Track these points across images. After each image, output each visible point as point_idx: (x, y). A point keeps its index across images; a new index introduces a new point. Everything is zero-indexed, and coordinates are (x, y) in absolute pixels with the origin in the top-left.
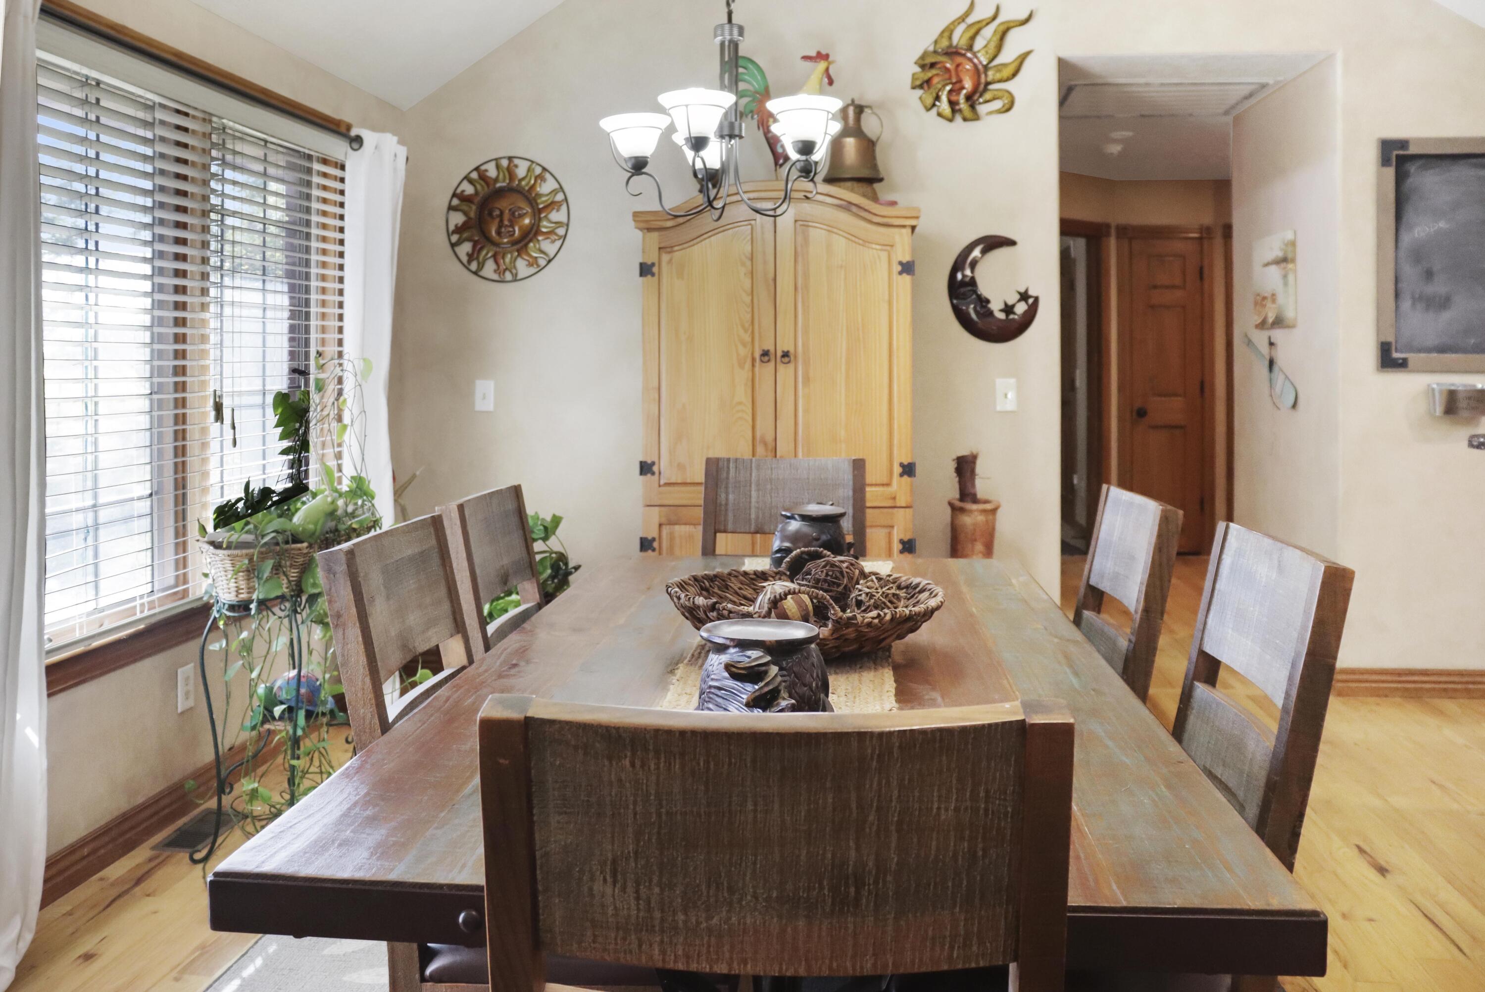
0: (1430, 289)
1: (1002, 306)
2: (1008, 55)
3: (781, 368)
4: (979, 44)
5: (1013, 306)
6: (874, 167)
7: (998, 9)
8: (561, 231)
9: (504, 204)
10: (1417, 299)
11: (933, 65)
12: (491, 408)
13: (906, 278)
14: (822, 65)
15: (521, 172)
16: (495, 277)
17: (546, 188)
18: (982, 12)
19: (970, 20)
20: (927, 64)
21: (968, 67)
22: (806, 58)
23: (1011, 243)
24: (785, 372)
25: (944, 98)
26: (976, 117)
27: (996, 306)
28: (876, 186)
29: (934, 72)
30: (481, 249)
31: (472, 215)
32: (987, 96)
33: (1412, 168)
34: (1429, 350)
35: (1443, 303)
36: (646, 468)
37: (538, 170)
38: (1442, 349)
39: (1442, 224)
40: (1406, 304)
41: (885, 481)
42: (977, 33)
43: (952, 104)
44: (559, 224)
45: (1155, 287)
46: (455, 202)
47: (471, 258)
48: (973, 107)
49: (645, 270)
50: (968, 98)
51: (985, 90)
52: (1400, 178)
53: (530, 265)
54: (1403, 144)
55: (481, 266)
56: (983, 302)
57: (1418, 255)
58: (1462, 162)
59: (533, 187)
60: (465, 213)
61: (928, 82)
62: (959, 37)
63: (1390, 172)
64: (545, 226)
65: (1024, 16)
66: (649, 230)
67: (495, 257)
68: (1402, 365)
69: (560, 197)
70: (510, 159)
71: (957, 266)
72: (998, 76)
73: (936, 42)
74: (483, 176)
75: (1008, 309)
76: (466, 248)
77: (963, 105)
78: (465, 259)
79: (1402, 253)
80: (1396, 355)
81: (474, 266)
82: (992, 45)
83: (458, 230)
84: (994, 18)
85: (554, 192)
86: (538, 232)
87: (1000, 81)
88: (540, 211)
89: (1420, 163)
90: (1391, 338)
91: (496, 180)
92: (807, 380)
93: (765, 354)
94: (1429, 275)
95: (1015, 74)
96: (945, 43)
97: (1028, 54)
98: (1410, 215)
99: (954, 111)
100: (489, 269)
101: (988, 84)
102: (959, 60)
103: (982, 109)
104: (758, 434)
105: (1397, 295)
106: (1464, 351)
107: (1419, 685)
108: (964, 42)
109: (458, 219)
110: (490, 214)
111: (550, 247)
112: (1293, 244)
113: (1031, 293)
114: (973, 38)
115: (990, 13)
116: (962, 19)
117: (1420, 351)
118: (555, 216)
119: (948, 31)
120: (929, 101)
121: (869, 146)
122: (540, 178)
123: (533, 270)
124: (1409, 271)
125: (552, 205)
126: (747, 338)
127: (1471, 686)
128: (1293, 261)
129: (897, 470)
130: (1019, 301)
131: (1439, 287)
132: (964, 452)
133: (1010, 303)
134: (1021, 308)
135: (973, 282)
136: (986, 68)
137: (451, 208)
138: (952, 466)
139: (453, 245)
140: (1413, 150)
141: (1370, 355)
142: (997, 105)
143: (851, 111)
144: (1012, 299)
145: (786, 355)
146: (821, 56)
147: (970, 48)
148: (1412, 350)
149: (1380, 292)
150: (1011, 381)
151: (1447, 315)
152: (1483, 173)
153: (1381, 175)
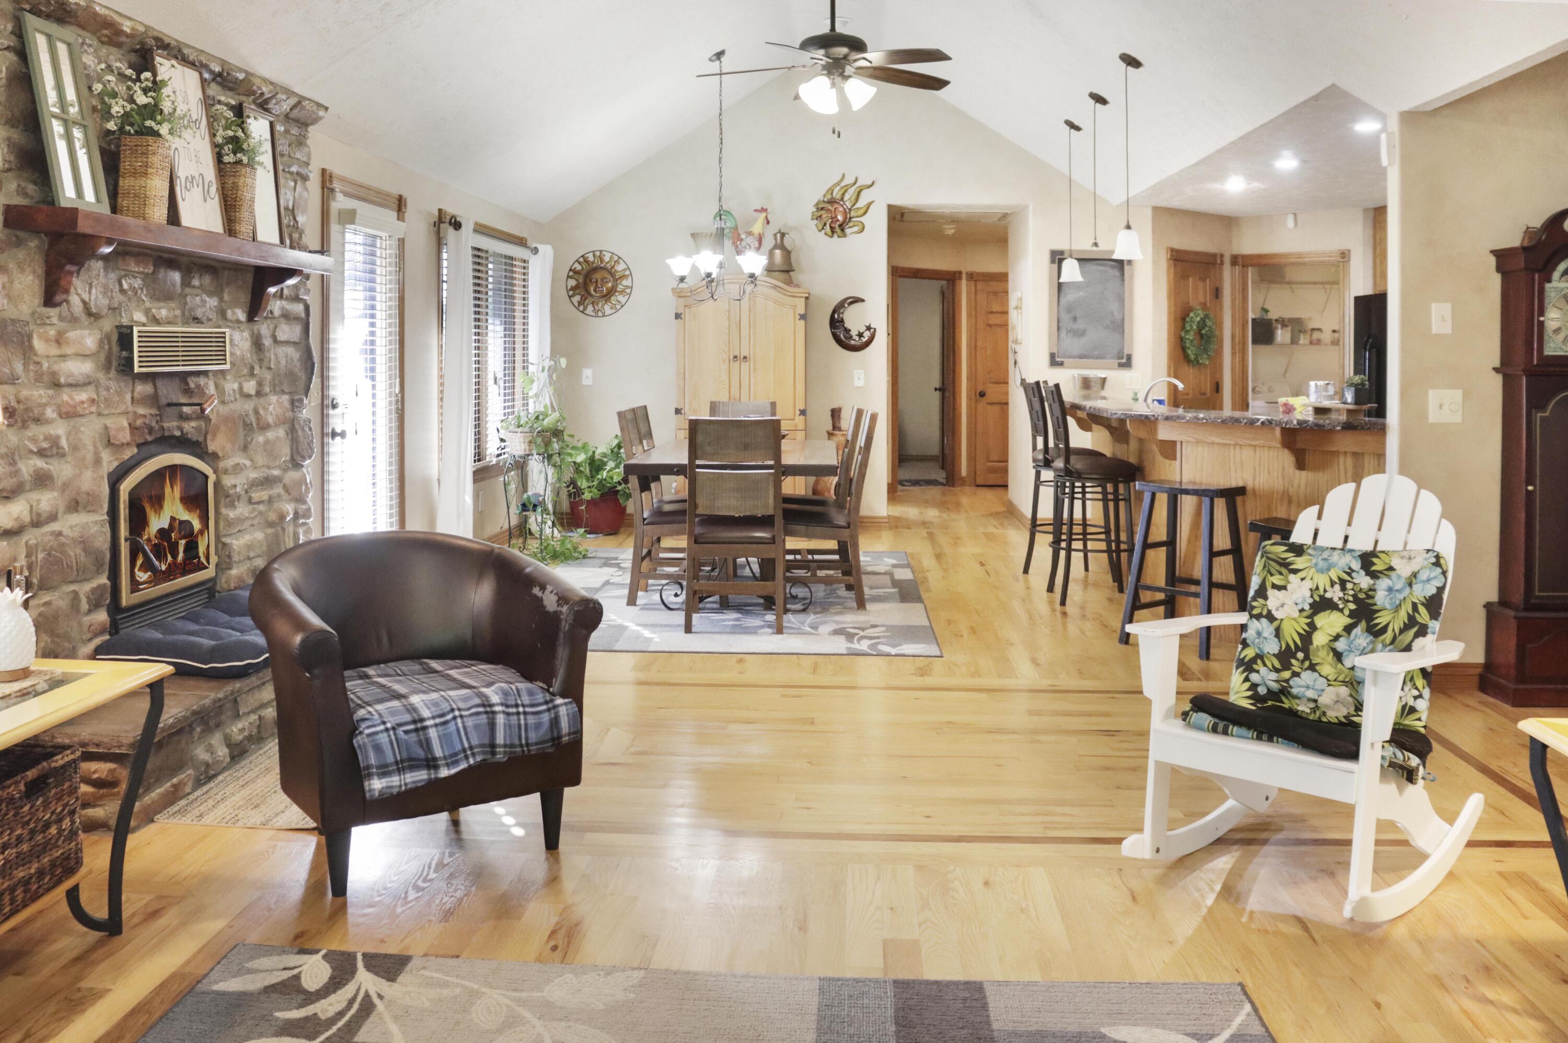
0: (1075, 326)
1: (857, 333)
2: (862, 203)
3: (743, 364)
4: (847, 197)
5: (863, 333)
6: (790, 264)
7: (856, 179)
8: (628, 291)
9: (598, 276)
10: (1069, 331)
11: (822, 209)
12: (590, 383)
13: (803, 322)
14: (764, 215)
15: (607, 259)
16: (593, 314)
17: (620, 267)
18: (849, 180)
19: (843, 184)
20: (820, 208)
21: (841, 209)
22: (756, 211)
23: (863, 301)
24: (745, 366)
25: (828, 226)
26: (845, 236)
27: (854, 333)
28: (791, 273)
29: (823, 212)
30: (586, 299)
31: (581, 281)
32: (851, 224)
34: (1074, 357)
35: (1082, 333)
36: (678, 411)
37: (616, 258)
38: (1081, 357)
39: (1081, 294)
40: (1063, 334)
41: (792, 417)
42: (846, 191)
43: (831, 228)
44: (627, 287)
45: (992, 312)
46: (571, 273)
47: (580, 303)
48: (843, 230)
49: (678, 316)
50: (840, 226)
51: (850, 221)
53: (612, 308)
55: (585, 308)
56: (847, 331)
57: (1069, 309)
58: (1091, 262)
59: (613, 267)
60: (577, 280)
61: (820, 216)
62: (837, 194)
63: (1053, 269)
64: (620, 288)
65: (870, 183)
66: (680, 297)
67: (593, 303)
68: (1061, 364)
69: (627, 273)
70: (601, 251)
71: (834, 312)
72: (856, 214)
73: (824, 196)
74: (586, 261)
75: (860, 335)
76: (577, 298)
77: (838, 230)
78: (576, 304)
79: (1061, 307)
80: (1057, 359)
81: (581, 308)
82: (853, 198)
83: (573, 289)
84: (855, 184)
85: (625, 270)
86: (616, 291)
87: (857, 217)
88: (617, 280)
90: (1055, 351)
91: (593, 262)
92: (755, 369)
93: (735, 357)
94: (1075, 319)
95: (865, 213)
96: (829, 197)
97: (872, 202)
98: (1066, 289)
99: (833, 232)
100: (590, 309)
101: (851, 218)
102: (836, 206)
103: (848, 231)
104: (732, 395)
105: (1059, 328)
106: (1091, 357)
108: (839, 197)
109: (572, 283)
110: (591, 281)
111: (622, 299)
112: (1021, 299)
113: (872, 326)
114: (843, 194)
115: (852, 181)
116: (838, 184)
117: (1069, 357)
118: (625, 282)
119: (831, 190)
120: (820, 227)
121: (787, 253)
122: (617, 262)
123: (613, 311)
124: (1066, 318)
125: (624, 277)
126: (727, 350)
128: (1021, 308)
129: (798, 412)
130: (866, 330)
131: (1080, 325)
132: (835, 406)
133: (861, 331)
134: (867, 335)
135: (842, 321)
136: (850, 210)
137: (568, 277)
138: (830, 413)
139: (570, 297)
140: (1067, 256)
141: (1046, 360)
142: (856, 229)
143: (778, 236)
144: (862, 329)
145: (745, 358)
146: (764, 210)
147: (842, 199)
148: (1065, 357)
149: (1050, 327)
150: (861, 371)
151: (1084, 340)
152: (1102, 268)
153: (1050, 268)
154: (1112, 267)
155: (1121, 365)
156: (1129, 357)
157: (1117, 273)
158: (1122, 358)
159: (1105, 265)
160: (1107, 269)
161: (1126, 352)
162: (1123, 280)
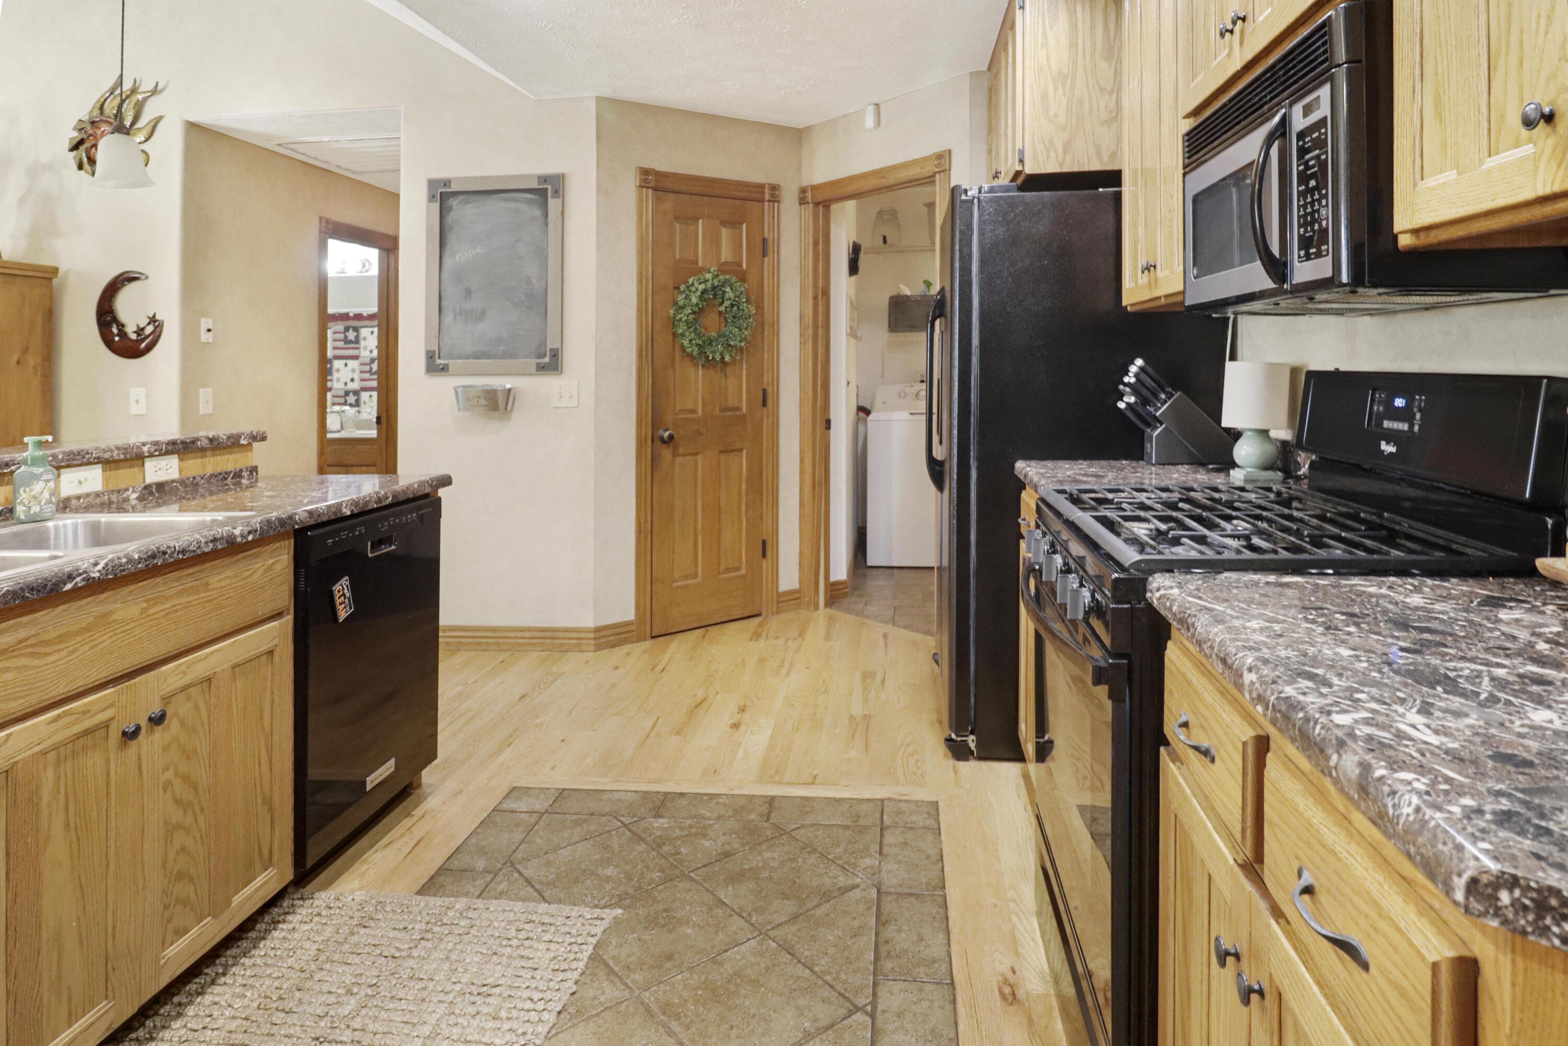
0: (469, 305)
1: (135, 329)
2: (145, 120)
4: (124, 112)
5: (143, 329)
7: (137, 83)
10: (458, 314)
19: (119, 91)
23: (145, 277)
27: (130, 330)
33: (454, 202)
34: (467, 357)
35: (481, 316)
38: (477, 356)
39: (479, 250)
40: (448, 319)
52: (443, 213)
54: (447, 183)
56: (121, 326)
57: (460, 276)
58: (496, 196)
62: (108, 107)
63: (436, 206)
65: (155, 87)
68: (444, 369)
71: (103, 297)
73: (90, 112)
75: (140, 332)
79: (445, 275)
80: (438, 361)
82: (132, 113)
84: (135, 89)
89: (461, 198)
90: (435, 347)
94: (468, 293)
95: (150, 136)
96: (97, 112)
97: (161, 118)
98: (452, 240)
105: (441, 310)
106: (495, 357)
107: (479, 640)
108: (112, 112)
113: (157, 317)
114: (118, 108)
115: (131, 86)
116: (113, 90)
117: (459, 357)
119: (100, 102)
124: (449, 291)
127: (500, 640)
130: (149, 324)
131: (476, 303)
133: (142, 326)
134: (149, 329)
135: (115, 312)
140: (454, 188)
141: (420, 363)
144: (143, 322)
147: (117, 116)
148: (452, 357)
149: (428, 308)
150: (143, 390)
151: (481, 327)
152: (512, 205)
153: (428, 209)
154: (529, 202)
155: (541, 368)
156: (556, 355)
157: (537, 213)
158: (544, 356)
159: (512, 200)
160: (520, 206)
161: (551, 345)
162: (547, 225)
